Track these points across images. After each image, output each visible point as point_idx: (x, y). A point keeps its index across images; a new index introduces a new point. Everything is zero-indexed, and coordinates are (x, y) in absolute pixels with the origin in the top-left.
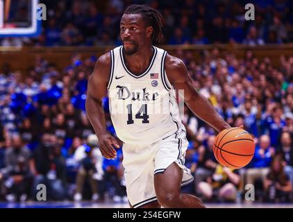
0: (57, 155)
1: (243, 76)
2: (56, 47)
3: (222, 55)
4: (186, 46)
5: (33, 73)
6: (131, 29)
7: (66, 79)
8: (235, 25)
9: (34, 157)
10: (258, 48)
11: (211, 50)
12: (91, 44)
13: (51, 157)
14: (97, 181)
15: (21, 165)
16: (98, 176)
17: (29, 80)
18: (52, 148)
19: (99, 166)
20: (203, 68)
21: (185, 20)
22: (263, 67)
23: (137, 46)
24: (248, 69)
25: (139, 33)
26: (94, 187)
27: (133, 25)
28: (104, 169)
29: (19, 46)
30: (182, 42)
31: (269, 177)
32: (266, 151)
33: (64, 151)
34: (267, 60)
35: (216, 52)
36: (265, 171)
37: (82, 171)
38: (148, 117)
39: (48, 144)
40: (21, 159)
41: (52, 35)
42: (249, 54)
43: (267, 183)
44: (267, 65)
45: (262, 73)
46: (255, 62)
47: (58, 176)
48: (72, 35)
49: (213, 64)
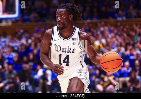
0: (30, 74)
1: (116, 34)
2: (28, 23)
3: (106, 25)
4: (89, 21)
5: (17, 36)
6: (61, 16)
7: (33, 38)
8: (112, 10)
9: (19, 75)
10: (123, 21)
11: (100, 23)
12: (44, 21)
13: (27, 75)
14: (49, 86)
15: (13, 79)
16: (49, 83)
17: (15, 39)
18: (27, 71)
19: (49, 78)
20: (97, 31)
21: (88, 9)
22: (125, 30)
23: (64, 25)
24: (118, 31)
25: (65, 18)
26: (47, 88)
27: (62, 15)
28: (52, 79)
29: (10, 23)
30: (87, 19)
31: (130, 81)
32: (128, 69)
33: (33, 72)
34: (127, 27)
35: (103, 23)
36: (128, 79)
37: (41, 81)
38: (69, 62)
39: (25, 69)
40: (13, 76)
41: (26, 17)
42: (119, 24)
43: (129, 84)
44: (127, 29)
45: (125, 32)
46: (122, 27)
47: (31, 84)
48: (35, 17)
49: (102, 29)
